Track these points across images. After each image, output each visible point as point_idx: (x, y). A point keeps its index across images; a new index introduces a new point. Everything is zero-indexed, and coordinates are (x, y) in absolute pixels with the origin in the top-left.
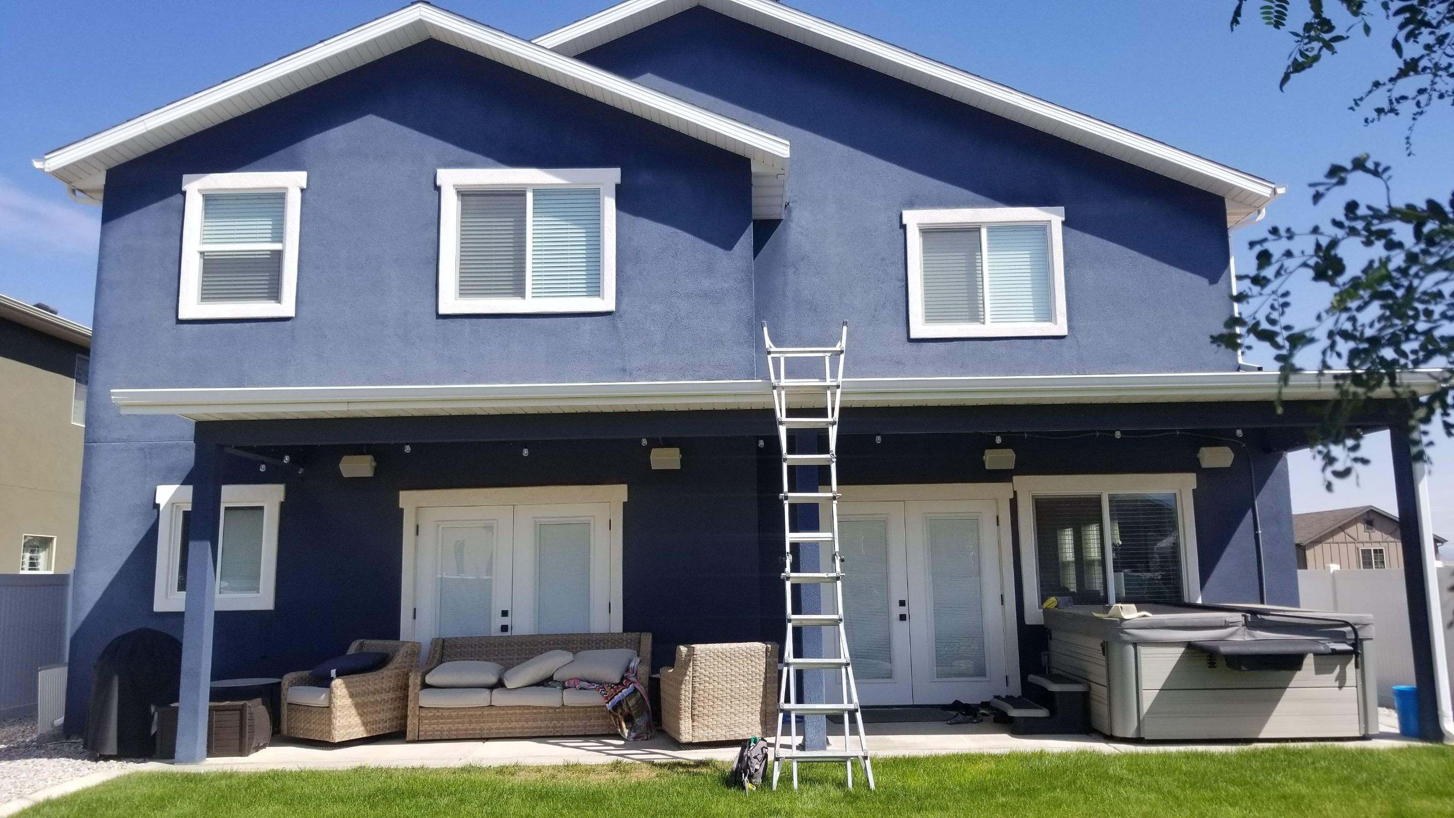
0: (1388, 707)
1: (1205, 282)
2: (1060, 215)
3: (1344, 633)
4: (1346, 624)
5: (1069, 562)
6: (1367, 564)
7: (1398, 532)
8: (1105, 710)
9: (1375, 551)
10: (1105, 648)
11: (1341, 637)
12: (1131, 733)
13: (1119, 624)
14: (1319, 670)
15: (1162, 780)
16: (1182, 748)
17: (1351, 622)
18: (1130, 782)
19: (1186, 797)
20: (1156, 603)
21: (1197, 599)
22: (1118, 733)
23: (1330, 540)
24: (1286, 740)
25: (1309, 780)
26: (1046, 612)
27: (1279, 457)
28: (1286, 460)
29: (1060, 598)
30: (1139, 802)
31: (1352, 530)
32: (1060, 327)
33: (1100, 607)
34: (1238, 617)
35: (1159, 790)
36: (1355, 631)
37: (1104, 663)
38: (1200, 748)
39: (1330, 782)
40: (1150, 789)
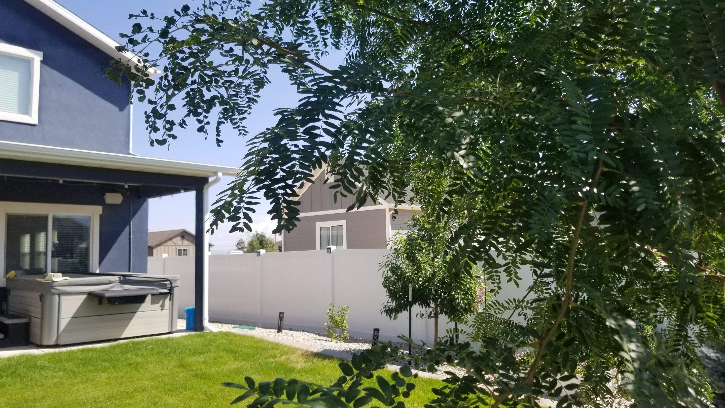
0: (182, 319)
1: (117, 109)
2: (39, 56)
3: (166, 284)
4: (168, 280)
5: (26, 254)
6: (180, 254)
7: (194, 242)
8: (38, 331)
9: (184, 250)
10: (41, 298)
11: (164, 286)
12: (52, 343)
13: (51, 285)
14: (153, 302)
15: (67, 365)
16: (80, 347)
17: (170, 279)
18: (48, 368)
19: (79, 373)
20: (74, 273)
21: (96, 270)
22: (45, 343)
23: (165, 245)
24: (134, 337)
25: (143, 355)
26: (8, 280)
27: (145, 201)
28: (148, 202)
29: (17, 272)
30: (52, 377)
31: (175, 240)
32: (33, 119)
33: (41, 276)
34: (116, 278)
35: (65, 370)
36: (171, 283)
37: (40, 306)
38: (90, 346)
39: (153, 355)
40: (60, 370)
